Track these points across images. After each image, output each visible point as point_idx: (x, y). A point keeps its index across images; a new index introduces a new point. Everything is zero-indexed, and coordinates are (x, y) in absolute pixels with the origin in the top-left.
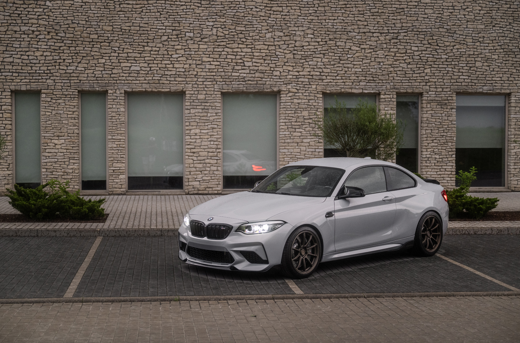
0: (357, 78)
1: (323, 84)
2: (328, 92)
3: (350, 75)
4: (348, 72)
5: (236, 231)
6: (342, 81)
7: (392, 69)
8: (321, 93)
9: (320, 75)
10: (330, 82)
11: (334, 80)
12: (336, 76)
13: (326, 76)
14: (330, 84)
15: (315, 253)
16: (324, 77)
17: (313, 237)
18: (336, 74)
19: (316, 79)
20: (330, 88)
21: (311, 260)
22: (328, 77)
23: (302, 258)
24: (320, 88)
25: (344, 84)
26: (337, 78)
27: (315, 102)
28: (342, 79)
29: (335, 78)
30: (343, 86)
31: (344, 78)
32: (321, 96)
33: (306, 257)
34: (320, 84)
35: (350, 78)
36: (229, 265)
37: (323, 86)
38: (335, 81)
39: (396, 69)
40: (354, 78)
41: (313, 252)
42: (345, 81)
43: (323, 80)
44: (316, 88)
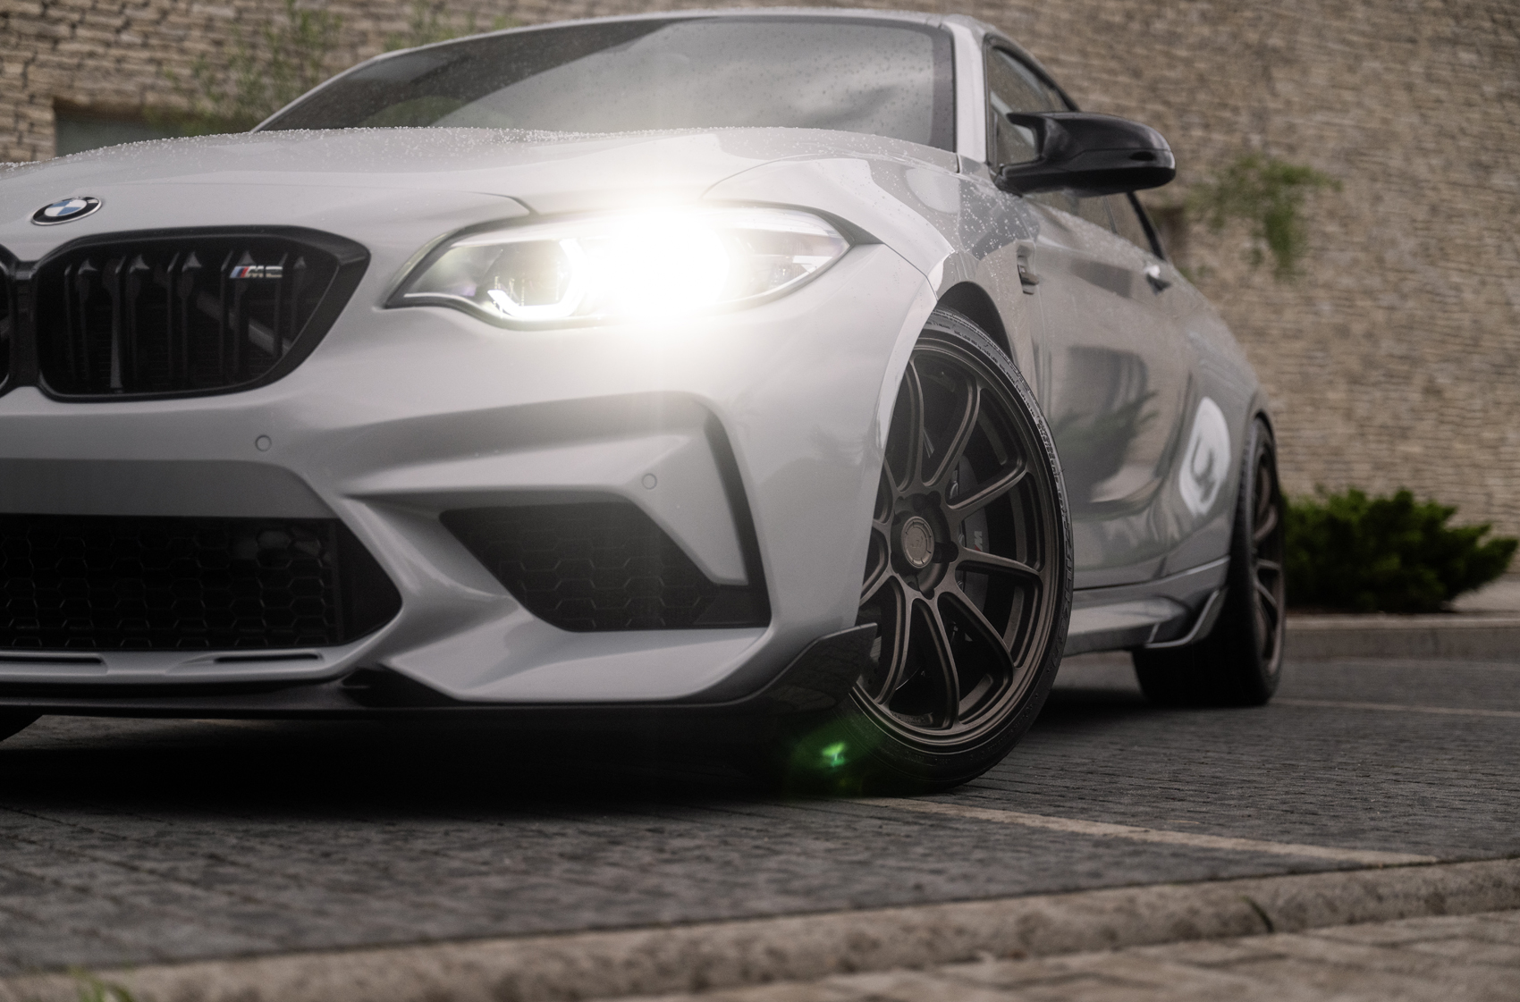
0: (212, 49)
1: (56, 59)
2: (82, 99)
3: (180, 33)
4: (173, 18)
5: (394, 300)
6: (145, 54)
7: (366, 25)
8: (49, 102)
9: (43, 17)
10: (91, 55)
11: (108, 44)
12: (118, 31)
13: (73, 26)
14: (91, 63)
15: (1021, 545)
16: (63, 30)
17: (990, 402)
18: (118, 22)
19: (20, 35)
20: (89, 85)
21: (999, 616)
22: (81, 32)
23: (911, 595)
24: (41, 80)
25: (152, 68)
26: (125, 37)
27: (20, 143)
28: (145, 46)
29: (110, 36)
30: (149, 81)
31: (154, 41)
32: (48, 116)
33: (949, 584)
34: (42, 57)
35: (187, 44)
36: (332, 660)
37: (57, 72)
38: (115, 52)
39: (386, 26)
40: (202, 46)
41: (1000, 540)
42: (159, 55)
43: (56, 41)
44: (24, 75)
